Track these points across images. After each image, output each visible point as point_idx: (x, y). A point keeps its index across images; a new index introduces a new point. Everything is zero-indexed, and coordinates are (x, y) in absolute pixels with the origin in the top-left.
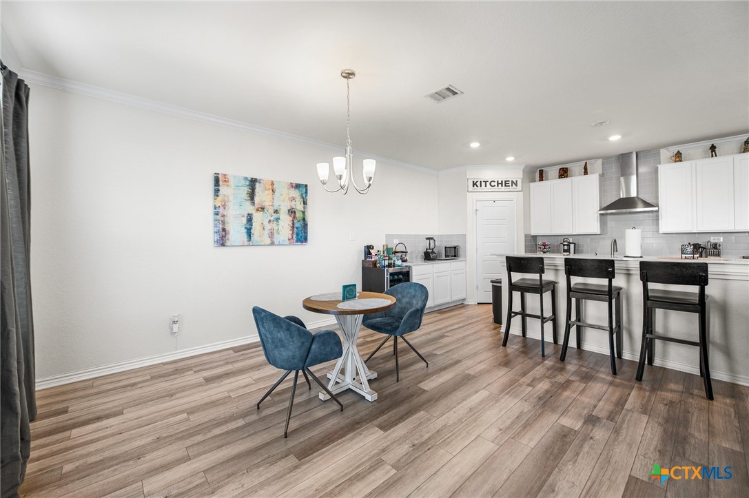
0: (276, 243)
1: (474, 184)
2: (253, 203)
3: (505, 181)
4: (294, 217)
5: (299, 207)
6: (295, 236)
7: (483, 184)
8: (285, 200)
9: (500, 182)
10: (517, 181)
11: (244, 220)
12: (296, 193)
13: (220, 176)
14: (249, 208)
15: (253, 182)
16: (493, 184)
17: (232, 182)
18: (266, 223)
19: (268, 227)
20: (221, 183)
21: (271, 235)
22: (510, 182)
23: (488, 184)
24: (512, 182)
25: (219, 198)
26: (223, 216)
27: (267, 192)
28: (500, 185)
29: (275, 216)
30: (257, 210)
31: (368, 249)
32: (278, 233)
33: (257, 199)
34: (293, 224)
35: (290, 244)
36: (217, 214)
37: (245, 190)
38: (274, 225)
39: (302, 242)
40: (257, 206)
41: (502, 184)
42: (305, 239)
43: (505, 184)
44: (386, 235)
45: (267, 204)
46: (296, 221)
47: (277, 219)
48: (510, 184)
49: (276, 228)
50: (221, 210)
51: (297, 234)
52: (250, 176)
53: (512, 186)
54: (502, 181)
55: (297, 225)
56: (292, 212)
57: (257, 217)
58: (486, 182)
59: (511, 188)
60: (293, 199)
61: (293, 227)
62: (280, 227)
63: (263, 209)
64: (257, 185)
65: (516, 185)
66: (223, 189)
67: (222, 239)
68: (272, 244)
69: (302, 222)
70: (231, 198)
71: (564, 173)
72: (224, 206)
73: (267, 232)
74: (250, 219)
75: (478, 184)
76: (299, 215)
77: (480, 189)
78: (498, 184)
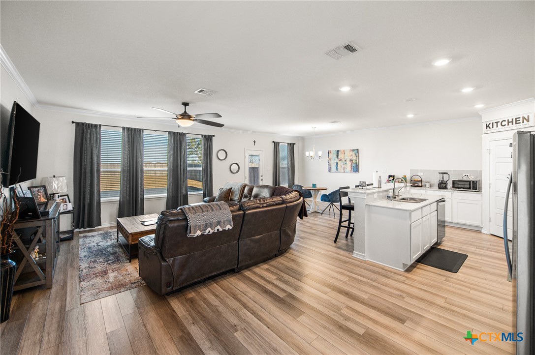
0: (346, 171)
1: (487, 126)
2: (338, 159)
3: (516, 119)
4: (352, 162)
5: (354, 158)
6: (352, 169)
7: (495, 125)
8: (349, 156)
9: (510, 120)
10: (528, 116)
11: (336, 164)
12: (353, 153)
13: (329, 151)
14: (337, 160)
15: (338, 151)
17: (332, 153)
18: (342, 165)
19: (343, 166)
20: (329, 153)
21: (344, 169)
22: (521, 119)
23: (499, 124)
24: (524, 118)
25: (329, 158)
27: (342, 154)
28: (510, 124)
29: (345, 162)
30: (339, 161)
32: (346, 168)
33: (339, 157)
35: (351, 173)
36: (328, 163)
37: (335, 155)
38: (345, 166)
39: (355, 172)
41: (512, 122)
42: (358, 171)
43: (516, 121)
45: (342, 158)
46: (353, 164)
47: (346, 163)
48: (521, 121)
50: (330, 162)
52: (337, 149)
53: (523, 122)
54: (513, 119)
56: (351, 160)
57: (339, 163)
58: (497, 123)
59: (522, 125)
60: (352, 155)
61: (352, 166)
62: (347, 166)
63: (341, 160)
65: (528, 121)
66: (330, 155)
67: (330, 169)
68: (344, 172)
69: (355, 164)
70: (332, 158)
72: (330, 160)
73: (342, 168)
74: (337, 164)
75: (491, 126)
76: (354, 161)
77: (491, 130)
78: (508, 122)
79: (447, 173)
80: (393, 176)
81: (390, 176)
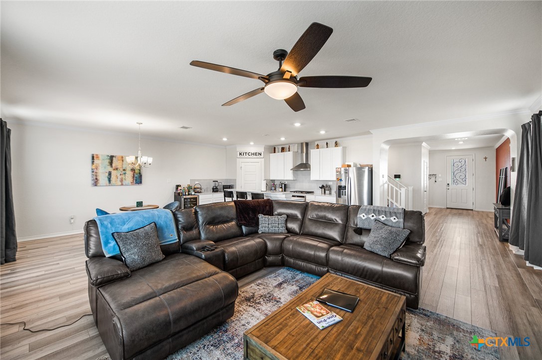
0: (124, 184)
1: (240, 154)
2: (112, 166)
4: (134, 172)
5: (137, 167)
6: (134, 181)
7: (245, 154)
10: (261, 153)
11: (107, 174)
13: (95, 156)
14: (110, 169)
15: (112, 157)
16: (249, 154)
17: (101, 158)
18: (119, 175)
19: (120, 177)
20: (95, 158)
21: (122, 181)
22: (258, 153)
23: (247, 154)
25: (94, 165)
26: (96, 173)
27: (119, 161)
29: (124, 172)
30: (114, 170)
31: (178, 186)
32: (125, 180)
33: (114, 165)
34: (134, 175)
35: (132, 185)
36: (93, 172)
37: (107, 161)
38: (123, 176)
39: (139, 184)
40: (114, 168)
41: (254, 154)
42: (141, 182)
43: (256, 154)
44: (191, 180)
45: (119, 166)
46: (135, 174)
47: (125, 174)
48: (258, 155)
49: (124, 177)
50: (95, 170)
51: (136, 180)
52: (110, 154)
55: (136, 176)
56: (133, 170)
57: (114, 173)
58: (246, 153)
59: (258, 157)
61: (134, 177)
62: (126, 177)
63: (117, 169)
64: (114, 158)
65: (261, 155)
66: (96, 161)
67: (96, 183)
68: (122, 185)
69: (138, 174)
70: (100, 165)
71: (283, 150)
72: (97, 169)
73: (119, 179)
74: (110, 174)
75: (242, 154)
76: (137, 171)
77: (243, 156)
79: (218, 181)
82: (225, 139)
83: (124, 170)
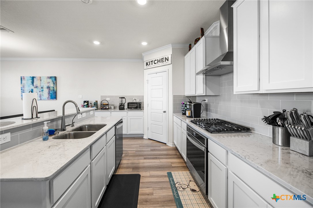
0: (42, 99)
1: (147, 64)
2: (33, 85)
3: (162, 59)
4: (50, 90)
5: (52, 85)
6: (50, 97)
8: (46, 83)
9: (159, 60)
10: (168, 57)
12: (50, 80)
13: (22, 77)
14: (32, 87)
15: (33, 78)
16: (156, 62)
17: (26, 79)
18: (38, 92)
19: (39, 93)
20: (22, 79)
21: (40, 96)
22: (164, 59)
24: (166, 58)
25: (22, 84)
26: (23, 90)
27: (38, 81)
28: (159, 62)
29: (42, 89)
30: (35, 88)
32: (43, 96)
33: (35, 84)
34: (49, 92)
35: (48, 100)
36: (21, 90)
37: (30, 81)
38: (41, 93)
39: (53, 99)
40: (35, 86)
41: (160, 61)
42: (55, 98)
43: (162, 60)
44: (101, 96)
45: (38, 85)
46: (50, 91)
47: (43, 91)
48: (164, 61)
49: (42, 94)
50: (23, 88)
51: (51, 96)
52: (32, 76)
53: (165, 61)
54: (160, 59)
55: (51, 92)
56: (48, 88)
57: (35, 90)
58: (152, 61)
60: (49, 83)
61: (49, 93)
62: (44, 94)
63: (37, 87)
64: (35, 79)
65: (168, 60)
66: (23, 81)
68: (41, 99)
69: (53, 91)
70: (26, 84)
72: (24, 87)
73: (39, 95)
75: (149, 64)
76: (51, 89)
77: (149, 66)
78: (158, 61)
79: (124, 98)
80: (88, 102)
81: (85, 102)
82: (97, 43)
83: (42, 88)
